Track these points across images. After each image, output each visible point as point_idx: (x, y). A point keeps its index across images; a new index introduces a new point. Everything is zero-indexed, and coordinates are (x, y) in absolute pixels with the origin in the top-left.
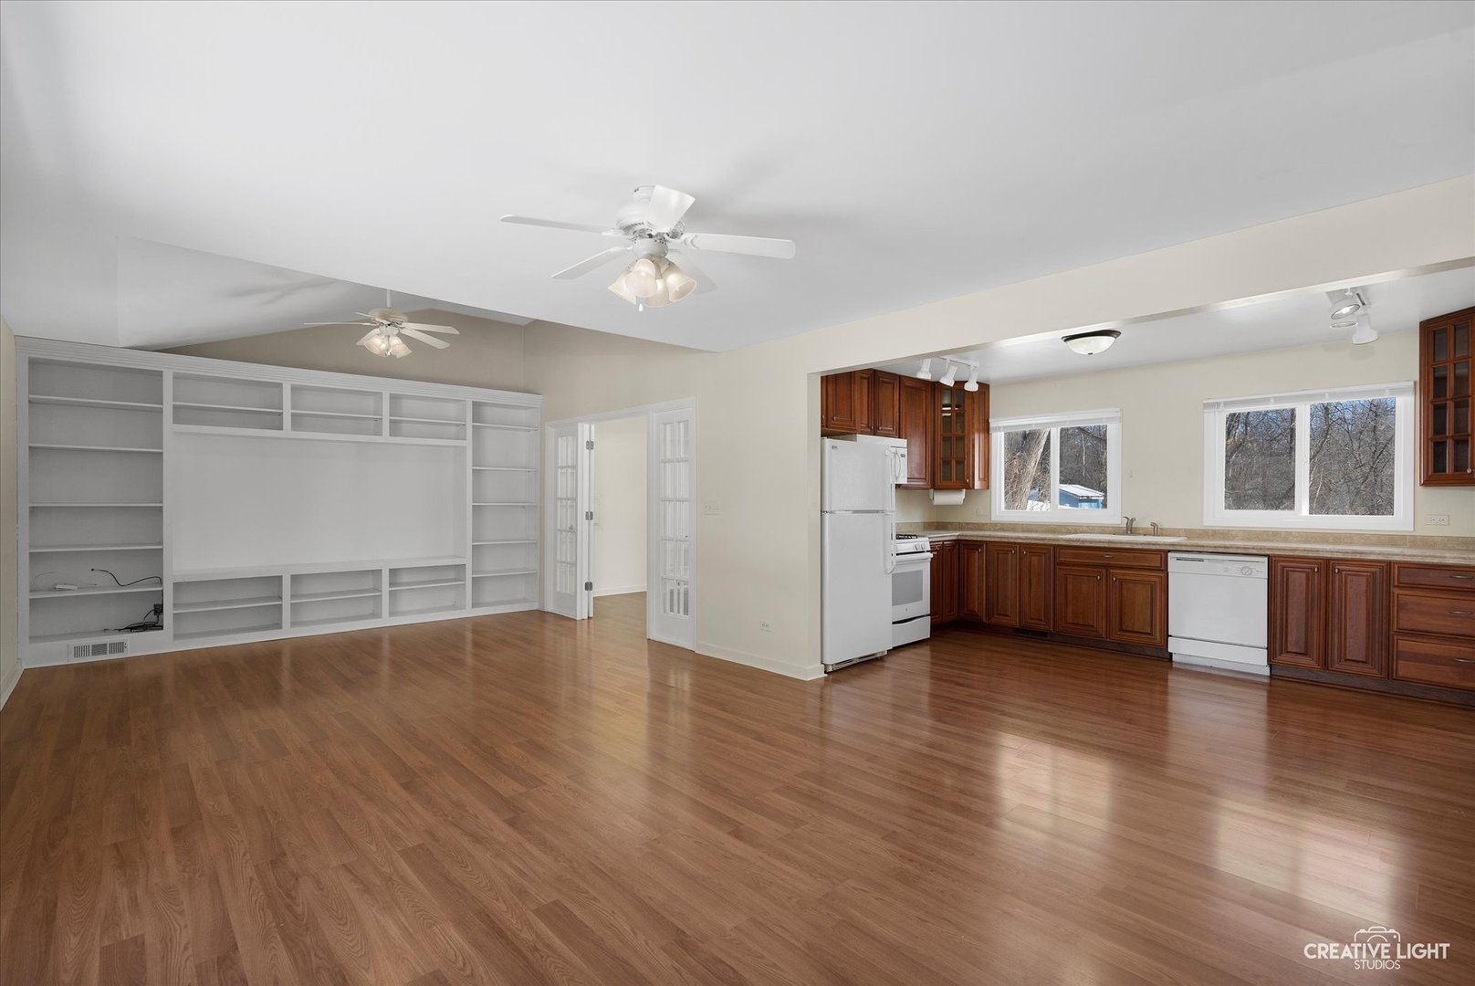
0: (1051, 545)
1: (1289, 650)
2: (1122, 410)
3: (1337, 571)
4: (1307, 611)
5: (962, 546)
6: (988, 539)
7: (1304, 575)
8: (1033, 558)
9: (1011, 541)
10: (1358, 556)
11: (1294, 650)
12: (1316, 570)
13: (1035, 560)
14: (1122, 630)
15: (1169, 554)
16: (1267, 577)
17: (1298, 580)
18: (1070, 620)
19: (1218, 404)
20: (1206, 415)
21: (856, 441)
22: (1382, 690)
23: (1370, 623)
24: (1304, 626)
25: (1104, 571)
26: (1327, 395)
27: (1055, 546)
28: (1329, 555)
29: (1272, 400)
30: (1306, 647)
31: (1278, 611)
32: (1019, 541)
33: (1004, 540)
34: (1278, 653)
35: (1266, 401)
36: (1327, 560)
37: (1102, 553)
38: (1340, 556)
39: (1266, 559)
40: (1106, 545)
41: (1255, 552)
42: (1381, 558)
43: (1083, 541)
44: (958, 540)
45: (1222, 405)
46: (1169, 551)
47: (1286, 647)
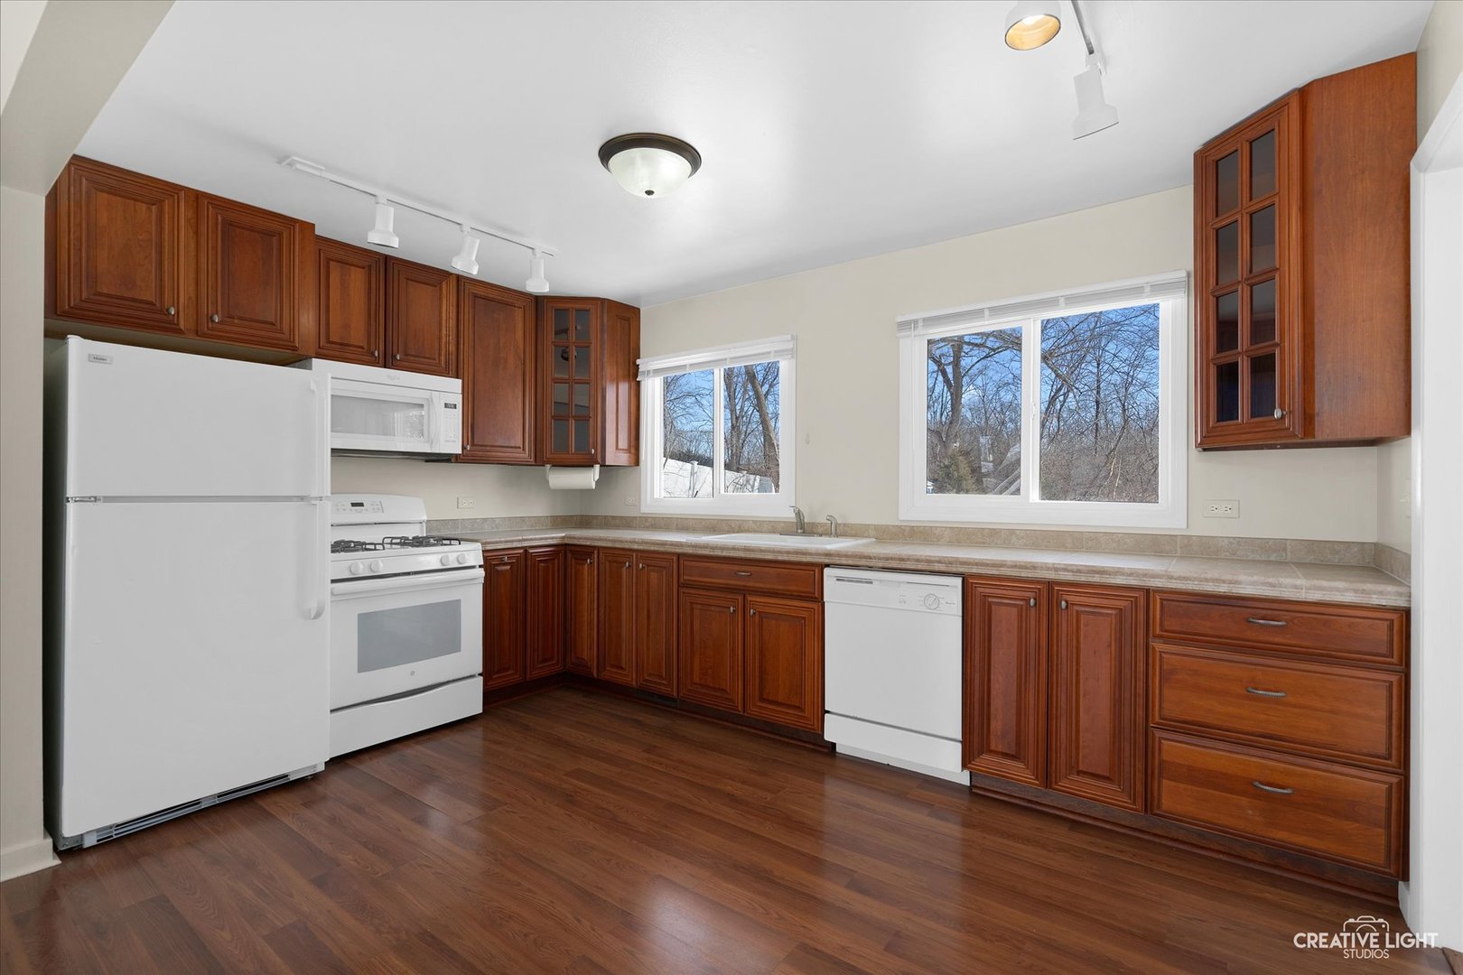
0: (674, 554)
1: (993, 748)
2: (794, 338)
3: (1064, 604)
4: (1019, 677)
5: (569, 555)
6: (604, 544)
7: (1015, 610)
8: (652, 574)
9: (627, 546)
10: (1097, 579)
11: (1000, 749)
12: (1032, 601)
13: (654, 576)
14: (763, 700)
15: (827, 571)
16: (960, 614)
17: (1005, 622)
18: (697, 680)
19: (916, 322)
20: (902, 342)
21: (311, 369)
22: (1137, 826)
23: (1117, 702)
24: (1015, 704)
25: (740, 598)
26: (1062, 300)
27: (679, 555)
28: (1051, 576)
29: (987, 312)
30: (1018, 743)
31: (977, 676)
32: (635, 547)
33: (618, 545)
34: (976, 752)
35: (977, 314)
36: (1050, 584)
37: (736, 568)
38: (1069, 577)
39: (958, 581)
40: (742, 555)
41: (942, 568)
42: (1133, 582)
43: (713, 548)
44: (566, 545)
45: (921, 324)
46: (828, 566)
47: (989, 745)
